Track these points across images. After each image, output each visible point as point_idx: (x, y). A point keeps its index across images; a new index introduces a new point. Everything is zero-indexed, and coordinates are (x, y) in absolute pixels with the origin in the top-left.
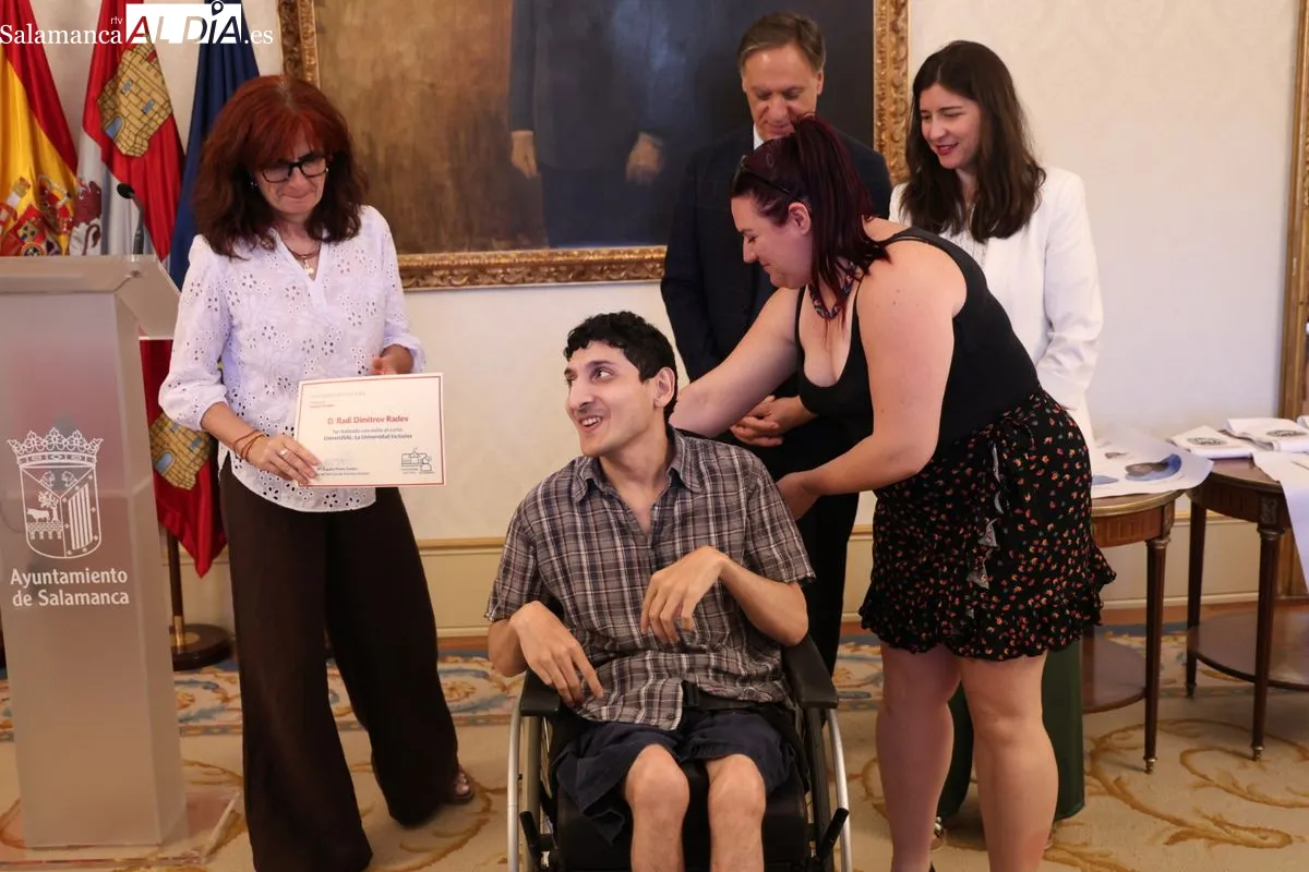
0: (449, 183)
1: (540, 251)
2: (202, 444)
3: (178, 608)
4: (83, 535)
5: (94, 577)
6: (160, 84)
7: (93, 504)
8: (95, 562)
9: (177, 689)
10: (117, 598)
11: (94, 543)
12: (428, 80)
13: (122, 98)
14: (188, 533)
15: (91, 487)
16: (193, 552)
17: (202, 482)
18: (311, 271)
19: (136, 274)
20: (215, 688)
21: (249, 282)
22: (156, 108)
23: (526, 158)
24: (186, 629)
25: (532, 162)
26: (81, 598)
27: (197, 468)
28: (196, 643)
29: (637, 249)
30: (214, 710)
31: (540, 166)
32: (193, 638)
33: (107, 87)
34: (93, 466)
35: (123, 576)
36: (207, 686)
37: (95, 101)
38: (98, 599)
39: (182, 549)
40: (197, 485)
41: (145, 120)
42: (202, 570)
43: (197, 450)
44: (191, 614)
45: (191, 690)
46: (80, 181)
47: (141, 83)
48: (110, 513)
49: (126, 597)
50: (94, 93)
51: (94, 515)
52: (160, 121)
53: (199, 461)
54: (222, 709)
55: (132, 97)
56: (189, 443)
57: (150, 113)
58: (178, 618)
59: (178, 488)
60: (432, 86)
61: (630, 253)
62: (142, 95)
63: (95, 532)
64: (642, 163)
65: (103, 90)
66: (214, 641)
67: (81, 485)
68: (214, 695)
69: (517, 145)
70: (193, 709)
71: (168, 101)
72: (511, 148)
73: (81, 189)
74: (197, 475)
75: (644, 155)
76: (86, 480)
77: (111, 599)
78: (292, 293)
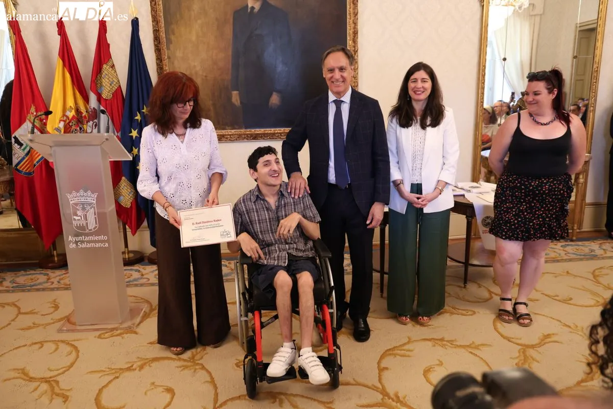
0: (212, 108)
1: (242, 130)
2: (132, 193)
3: (126, 246)
4: (92, 224)
5: (96, 238)
6: (115, 75)
7: (95, 214)
8: (97, 233)
9: (125, 272)
10: (104, 245)
11: (96, 227)
12: (204, 74)
13: (103, 80)
14: (129, 221)
15: (94, 209)
16: (130, 227)
17: (133, 206)
18: (182, 140)
19: (107, 139)
20: (139, 271)
21: (159, 143)
22: (115, 83)
23: (237, 100)
24: (129, 252)
25: (239, 102)
26: (93, 245)
27: (131, 201)
28: (132, 257)
29: (273, 129)
30: (138, 279)
31: (241, 103)
32: (131, 255)
33: (98, 76)
34: (95, 202)
35: (106, 238)
36: (136, 271)
37: (94, 81)
38: (98, 245)
39: (127, 227)
40: (131, 207)
41: (111, 87)
42: (134, 233)
43: (131, 195)
44: (131, 247)
45: (131, 272)
46: (90, 107)
47: (109, 75)
48: (101, 217)
49: (107, 244)
50: (94, 78)
51: (95, 218)
52: (116, 88)
53: (132, 199)
54: (141, 278)
55: (106, 80)
56: (128, 193)
57: (113, 85)
58: (126, 249)
59: (125, 207)
60: (206, 76)
61: (271, 131)
62: (110, 79)
63: (96, 224)
64: (274, 102)
65: (97, 77)
66: (138, 256)
67: (91, 208)
68: (139, 274)
69: (233, 95)
70: (131, 279)
71: (119, 81)
72: (232, 97)
73: (90, 110)
74: (131, 203)
75: (275, 99)
76: (93, 207)
77: (102, 245)
78: (174, 147)
